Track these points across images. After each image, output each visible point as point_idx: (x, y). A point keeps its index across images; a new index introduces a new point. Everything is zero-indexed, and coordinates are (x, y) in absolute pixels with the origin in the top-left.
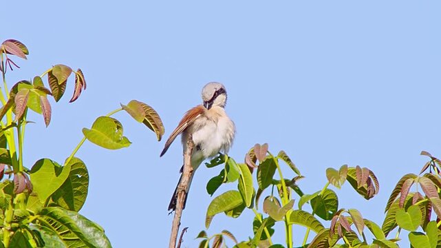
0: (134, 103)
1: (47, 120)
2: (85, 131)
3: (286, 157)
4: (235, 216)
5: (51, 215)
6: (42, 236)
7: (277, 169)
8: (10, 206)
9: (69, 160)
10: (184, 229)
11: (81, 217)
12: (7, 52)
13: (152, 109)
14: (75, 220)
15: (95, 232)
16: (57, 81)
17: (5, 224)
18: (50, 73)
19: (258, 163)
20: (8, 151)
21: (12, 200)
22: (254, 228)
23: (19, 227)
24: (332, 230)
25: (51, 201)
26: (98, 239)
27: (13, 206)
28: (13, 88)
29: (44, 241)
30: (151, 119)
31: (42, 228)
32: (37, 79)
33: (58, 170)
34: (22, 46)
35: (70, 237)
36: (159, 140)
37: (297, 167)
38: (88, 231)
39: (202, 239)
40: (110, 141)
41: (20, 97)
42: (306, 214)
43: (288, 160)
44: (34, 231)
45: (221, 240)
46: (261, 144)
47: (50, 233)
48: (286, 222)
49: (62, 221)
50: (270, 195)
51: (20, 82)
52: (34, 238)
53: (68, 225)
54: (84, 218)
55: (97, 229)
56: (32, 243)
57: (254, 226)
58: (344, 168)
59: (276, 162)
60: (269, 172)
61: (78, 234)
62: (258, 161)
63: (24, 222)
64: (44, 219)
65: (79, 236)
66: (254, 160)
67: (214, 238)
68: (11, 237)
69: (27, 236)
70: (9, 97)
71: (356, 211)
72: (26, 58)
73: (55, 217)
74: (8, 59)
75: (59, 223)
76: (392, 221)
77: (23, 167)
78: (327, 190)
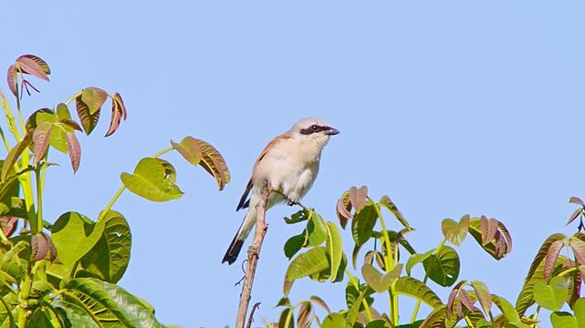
0: (189, 140)
1: (75, 164)
2: (124, 177)
3: (392, 204)
4: (322, 280)
5: (82, 288)
6: (69, 316)
7: (378, 220)
8: (27, 278)
9: (104, 214)
10: (256, 306)
11: (121, 292)
12: (23, 72)
13: (213, 149)
14: (113, 295)
15: (139, 311)
16: (87, 108)
17: (20, 300)
18: (79, 99)
19: (353, 211)
20: (24, 201)
21: (30, 269)
22: (347, 296)
23: (39, 305)
24: (450, 309)
25: (80, 268)
26: (143, 320)
27: (31, 276)
28: (30, 118)
29: (71, 322)
30: (210, 161)
31: (69, 306)
32: (62, 106)
33: (89, 228)
34: (42, 63)
35: (108, 317)
36: (221, 190)
37: (405, 217)
38: (130, 310)
39: (283, 308)
40: (157, 190)
41: (39, 134)
42: (416, 282)
43: (394, 208)
44: (58, 308)
45: (309, 308)
46: (359, 187)
47: (80, 312)
48: (390, 292)
49: (95, 296)
50: (373, 249)
51: (39, 111)
52: (57, 316)
53: (104, 302)
54: (125, 292)
55: (143, 307)
56: (55, 322)
57: (347, 292)
58: (466, 219)
59: (377, 209)
60: (368, 224)
61: (117, 313)
62: (353, 208)
63: (46, 298)
64: (73, 294)
65: (118, 317)
66: (349, 208)
67: (300, 306)
68: (28, 318)
69: (49, 314)
70: (25, 133)
71: (481, 284)
72: (48, 79)
73: (87, 291)
74: (25, 81)
75: (92, 299)
76: (528, 297)
77: (43, 221)
78: (444, 247)
